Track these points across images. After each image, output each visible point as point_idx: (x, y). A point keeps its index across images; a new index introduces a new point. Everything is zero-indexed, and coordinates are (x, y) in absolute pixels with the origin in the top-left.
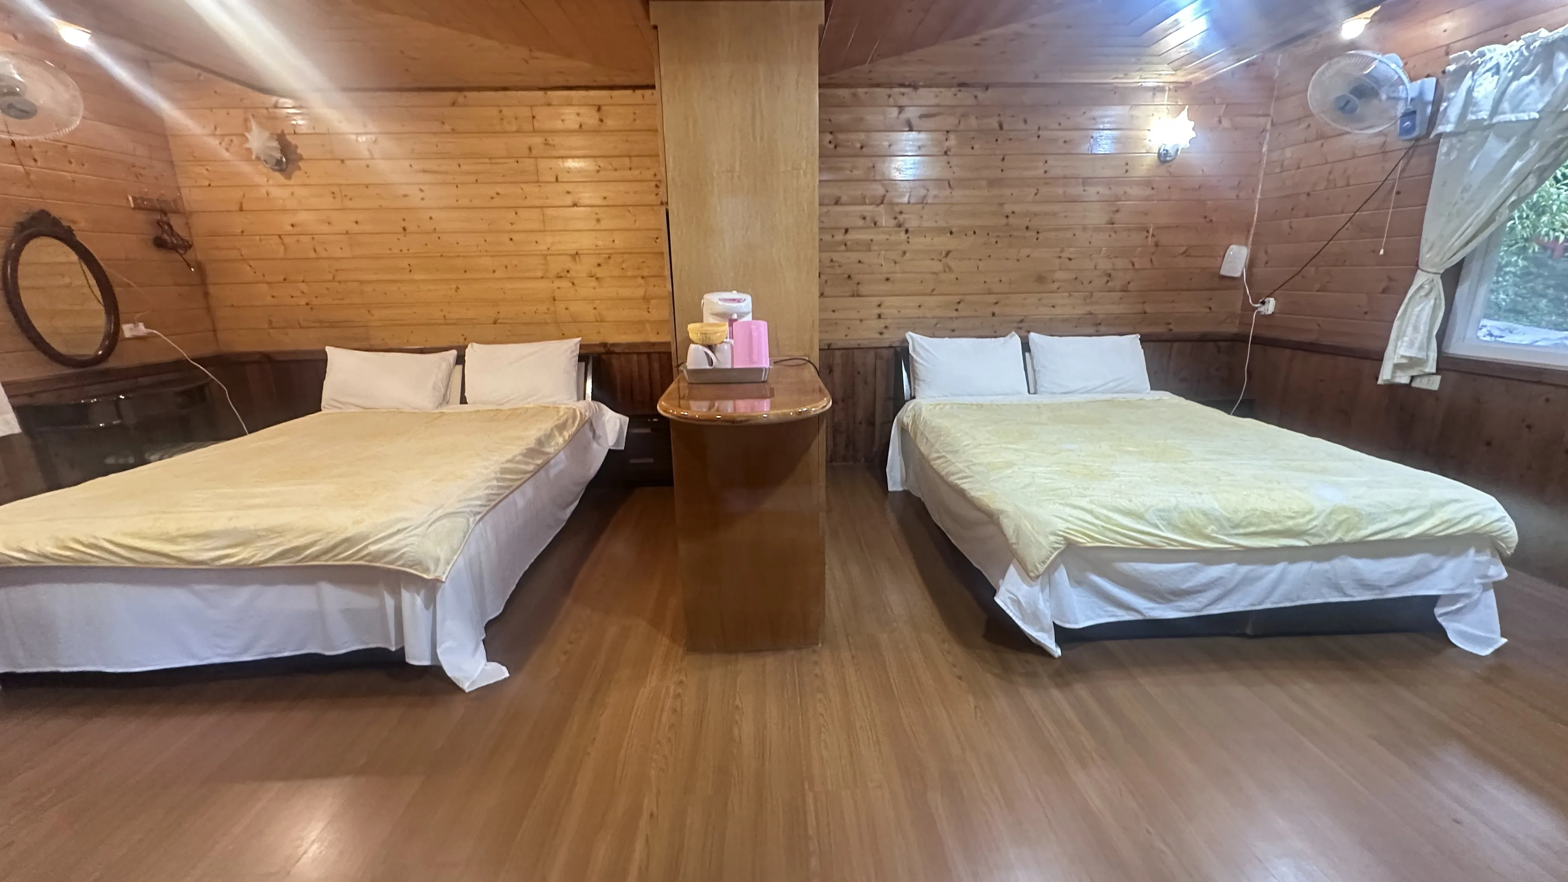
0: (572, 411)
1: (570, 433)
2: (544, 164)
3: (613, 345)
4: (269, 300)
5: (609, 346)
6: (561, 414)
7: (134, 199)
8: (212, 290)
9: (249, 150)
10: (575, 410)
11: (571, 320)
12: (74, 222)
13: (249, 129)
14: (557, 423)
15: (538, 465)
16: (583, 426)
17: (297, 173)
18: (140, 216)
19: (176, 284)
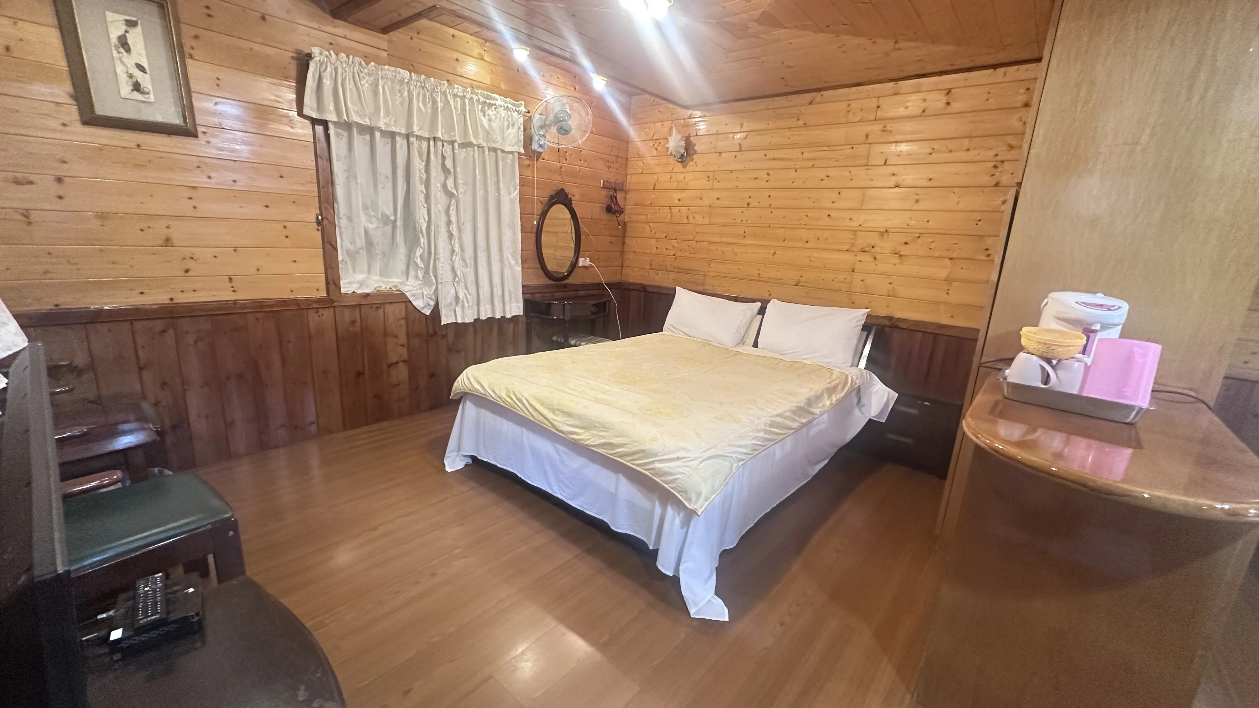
0: (844, 377)
1: (838, 397)
2: (877, 149)
3: (900, 320)
4: (654, 250)
5: (894, 320)
6: (834, 377)
7: (604, 182)
8: (627, 241)
9: (667, 148)
10: (847, 376)
11: (863, 291)
12: (573, 196)
13: (670, 134)
14: (828, 385)
15: (803, 424)
16: (852, 391)
17: (691, 163)
18: (604, 192)
19: (611, 236)
